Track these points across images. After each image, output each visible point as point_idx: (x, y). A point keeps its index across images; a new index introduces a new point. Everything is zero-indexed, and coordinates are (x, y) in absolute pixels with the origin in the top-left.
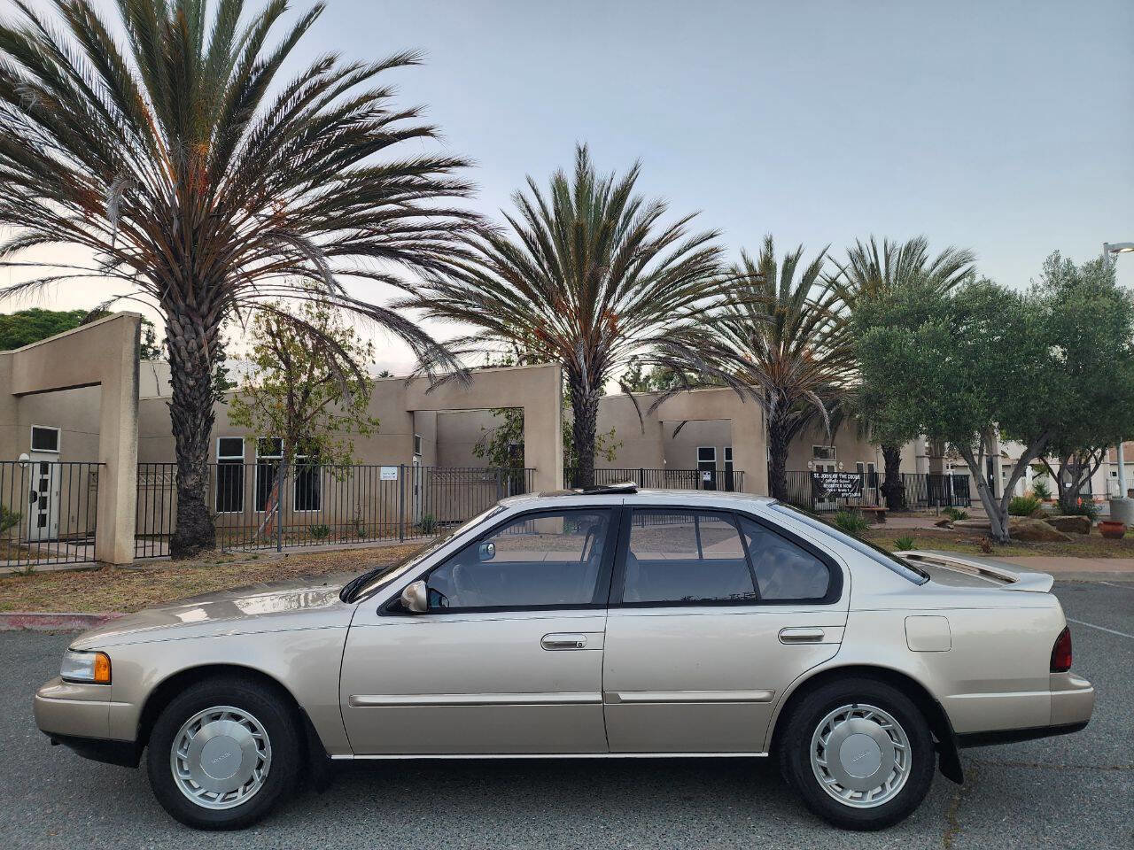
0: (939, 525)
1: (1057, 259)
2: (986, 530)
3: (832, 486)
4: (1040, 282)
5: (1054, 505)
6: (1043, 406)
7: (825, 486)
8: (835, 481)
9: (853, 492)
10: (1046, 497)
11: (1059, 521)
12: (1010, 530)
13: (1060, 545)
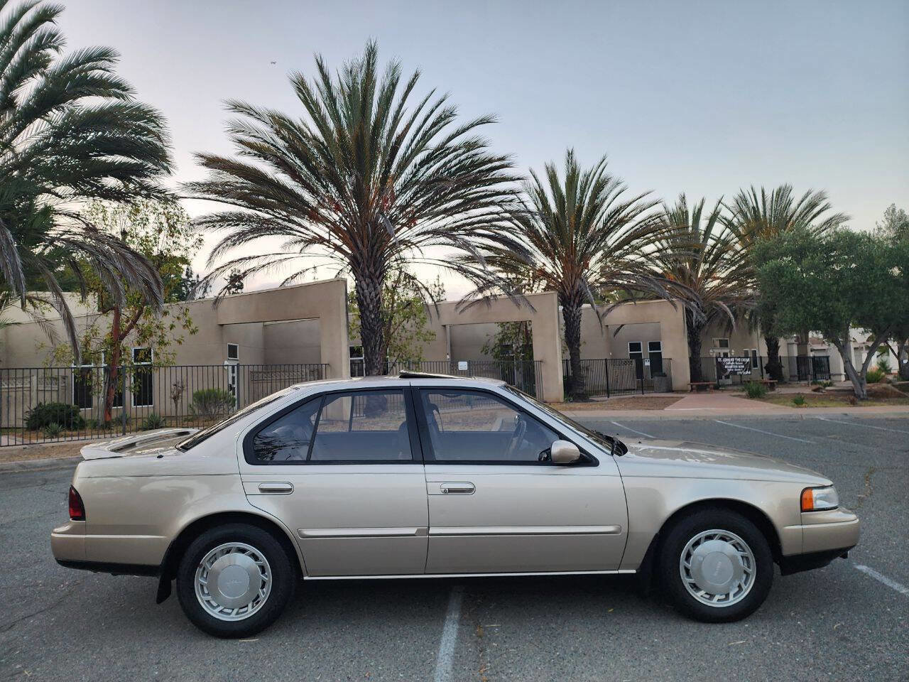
0: (815, 390)
1: (894, 210)
2: (851, 391)
3: (731, 367)
4: (883, 226)
5: (895, 377)
6: (887, 309)
7: (726, 367)
8: (732, 363)
9: (746, 371)
10: (888, 371)
11: (900, 385)
12: (867, 391)
13: (901, 400)
